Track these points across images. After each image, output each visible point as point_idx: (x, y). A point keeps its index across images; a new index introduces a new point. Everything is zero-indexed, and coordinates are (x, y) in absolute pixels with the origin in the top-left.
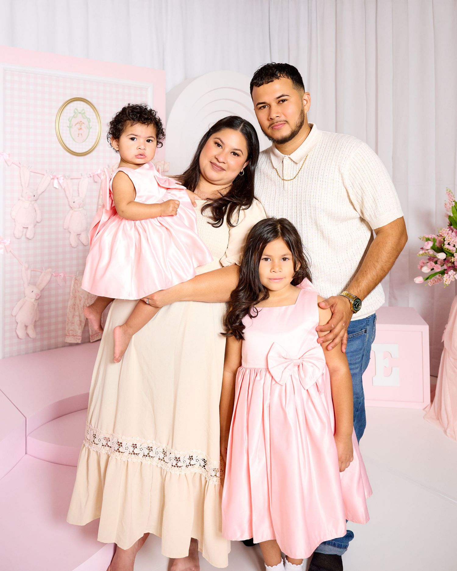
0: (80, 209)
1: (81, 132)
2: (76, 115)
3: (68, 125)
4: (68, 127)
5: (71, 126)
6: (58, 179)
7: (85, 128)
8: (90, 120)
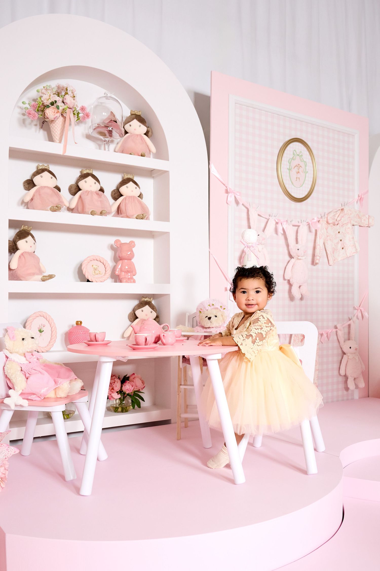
1: (299, 175)
2: (294, 157)
3: (288, 167)
4: (288, 169)
5: (290, 168)
6: (281, 224)
7: (302, 172)
8: (306, 164)
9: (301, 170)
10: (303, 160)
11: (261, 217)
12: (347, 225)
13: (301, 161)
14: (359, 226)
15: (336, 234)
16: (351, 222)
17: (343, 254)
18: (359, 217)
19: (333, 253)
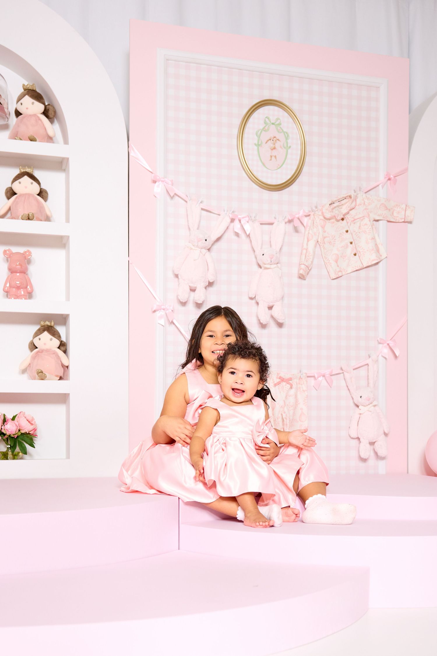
0: (272, 266)
1: (274, 153)
2: (266, 128)
3: (256, 142)
4: (255, 144)
5: (259, 144)
6: (240, 221)
7: (281, 147)
8: (288, 136)
9: (278, 145)
10: (281, 131)
11: (212, 214)
12: (362, 220)
13: (279, 132)
14: (385, 222)
15: (341, 234)
16: (369, 215)
17: (355, 263)
18: (386, 208)
19: (336, 261)
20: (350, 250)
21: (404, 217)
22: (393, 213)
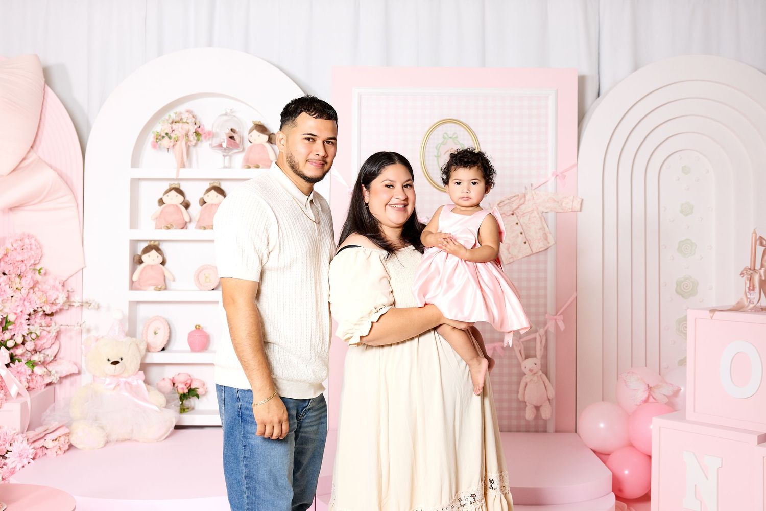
2: (445, 142)
3: (436, 154)
4: (435, 156)
5: (438, 155)
12: (531, 213)
13: (455, 144)
14: (554, 212)
15: (511, 226)
16: (537, 209)
17: (526, 250)
18: (554, 201)
19: (508, 249)
20: (521, 239)
21: (571, 208)
22: (562, 204)
